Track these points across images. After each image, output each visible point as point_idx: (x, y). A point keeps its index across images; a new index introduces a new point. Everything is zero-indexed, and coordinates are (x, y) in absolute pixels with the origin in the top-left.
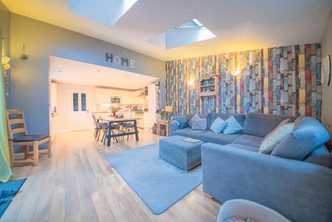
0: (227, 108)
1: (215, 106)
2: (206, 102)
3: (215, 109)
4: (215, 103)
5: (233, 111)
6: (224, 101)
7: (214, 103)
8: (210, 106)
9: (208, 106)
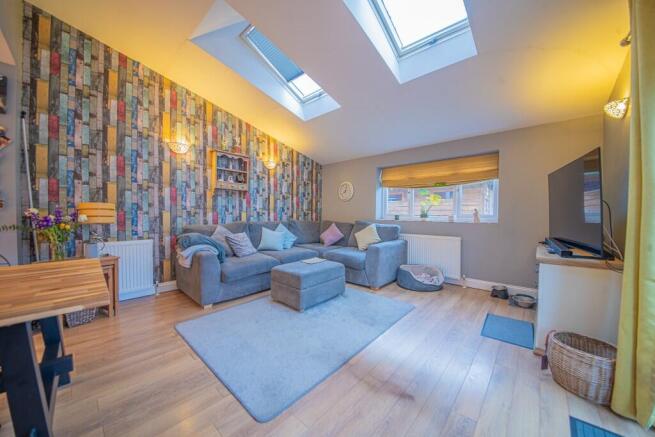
0: (258, 213)
1: (241, 211)
2: (221, 201)
3: (240, 214)
4: (241, 205)
5: (266, 217)
6: (255, 202)
7: (237, 203)
8: (230, 210)
9: (227, 210)
